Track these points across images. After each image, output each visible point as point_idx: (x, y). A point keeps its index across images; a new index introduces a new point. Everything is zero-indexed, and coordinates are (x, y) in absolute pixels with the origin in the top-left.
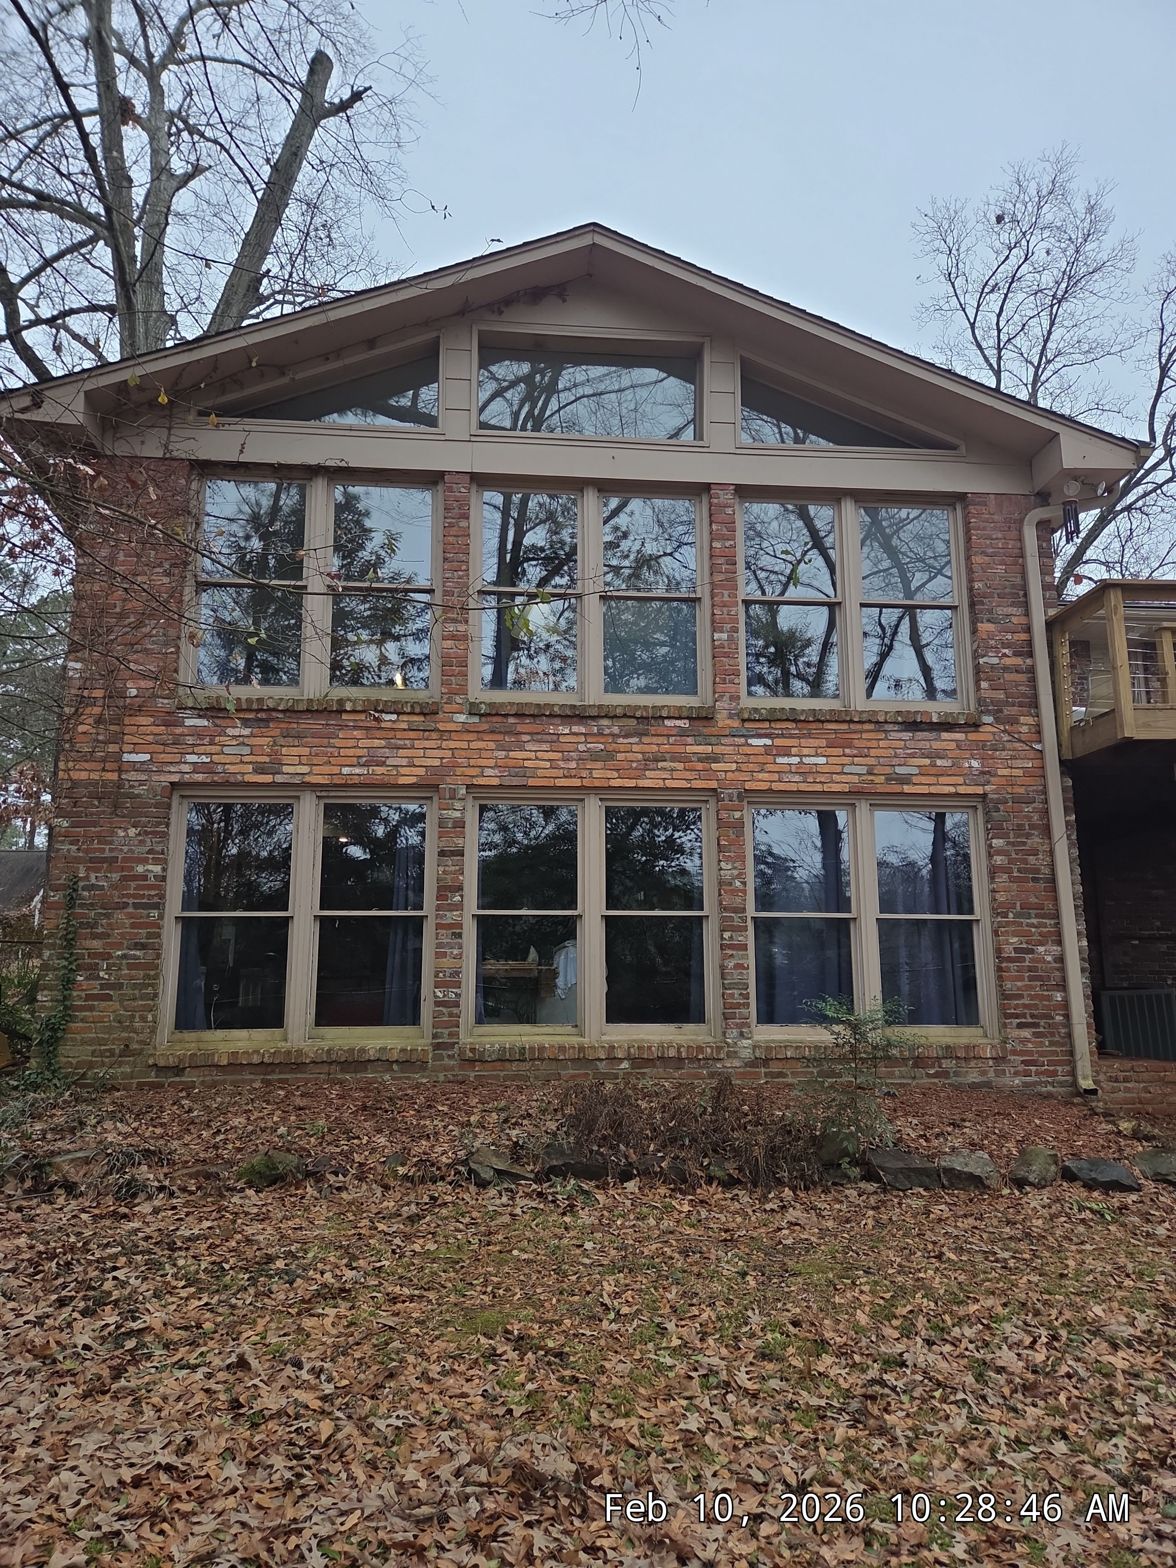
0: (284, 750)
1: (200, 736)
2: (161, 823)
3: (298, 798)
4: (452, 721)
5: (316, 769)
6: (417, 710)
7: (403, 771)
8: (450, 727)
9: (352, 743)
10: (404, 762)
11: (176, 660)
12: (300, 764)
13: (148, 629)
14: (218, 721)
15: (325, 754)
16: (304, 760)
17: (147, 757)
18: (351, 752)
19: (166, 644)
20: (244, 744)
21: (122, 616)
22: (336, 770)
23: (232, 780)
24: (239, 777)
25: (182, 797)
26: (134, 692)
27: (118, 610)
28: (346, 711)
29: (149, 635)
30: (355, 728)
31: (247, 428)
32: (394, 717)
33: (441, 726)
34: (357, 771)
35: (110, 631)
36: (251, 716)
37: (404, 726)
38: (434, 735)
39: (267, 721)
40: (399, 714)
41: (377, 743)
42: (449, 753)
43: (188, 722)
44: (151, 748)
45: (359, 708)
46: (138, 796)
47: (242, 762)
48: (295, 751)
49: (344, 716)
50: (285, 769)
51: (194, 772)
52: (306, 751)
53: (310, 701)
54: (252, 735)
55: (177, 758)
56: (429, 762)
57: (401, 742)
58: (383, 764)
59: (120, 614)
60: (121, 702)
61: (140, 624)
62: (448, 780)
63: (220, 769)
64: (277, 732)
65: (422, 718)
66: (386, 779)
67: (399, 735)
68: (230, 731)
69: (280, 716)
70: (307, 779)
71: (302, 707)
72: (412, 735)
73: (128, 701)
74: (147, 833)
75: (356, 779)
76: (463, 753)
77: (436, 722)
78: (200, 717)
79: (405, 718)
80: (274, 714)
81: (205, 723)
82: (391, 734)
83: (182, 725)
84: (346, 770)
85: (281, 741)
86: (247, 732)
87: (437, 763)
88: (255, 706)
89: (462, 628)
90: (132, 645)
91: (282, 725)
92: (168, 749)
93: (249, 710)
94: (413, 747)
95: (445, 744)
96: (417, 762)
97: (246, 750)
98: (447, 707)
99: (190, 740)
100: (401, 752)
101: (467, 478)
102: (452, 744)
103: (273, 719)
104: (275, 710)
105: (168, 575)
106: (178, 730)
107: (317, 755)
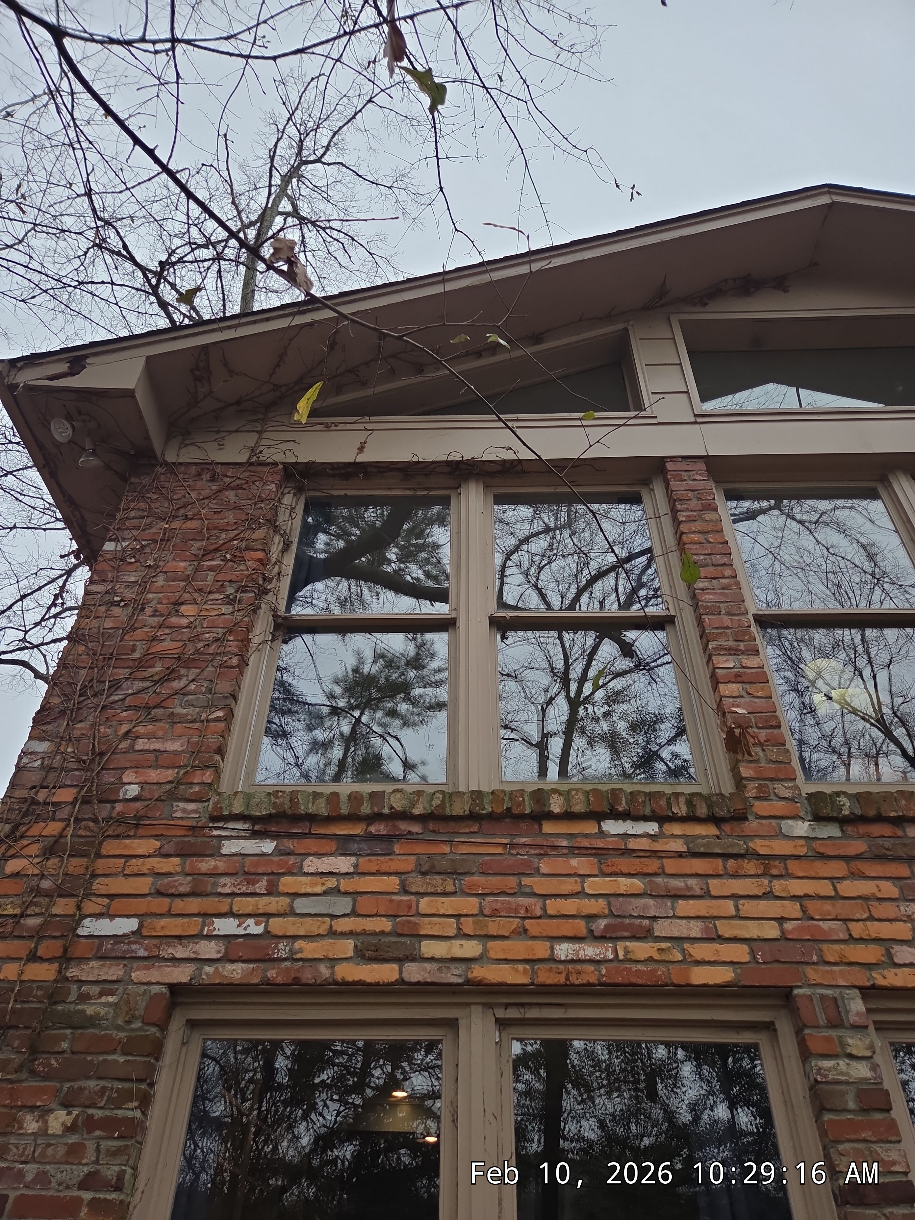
0: (424, 904)
1: (251, 876)
2: (127, 1096)
3: (452, 1024)
4: (780, 835)
5: (496, 949)
6: (702, 811)
7: (700, 951)
8: (780, 847)
9: (569, 885)
10: (695, 929)
11: (225, 734)
12: (461, 935)
13: (183, 682)
14: (289, 844)
15: (513, 913)
16: (468, 926)
17: (131, 925)
18: (570, 906)
19: (210, 706)
20: (336, 891)
21: (143, 663)
22: (541, 950)
23: (307, 976)
24: (324, 970)
25: (193, 1024)
26: (133, 791)
27: (137, 655)
28: (551, 816)
29: (183, 692)
30: (575, 851)
31: (369, 426)
32: (652, 828)
33: (760, 846)
34: (590, 951)
35: (115, 685)
36: (357, 830)
37: (678, 846)
38: (750, 867)
39: (389, 838)
40: (662, 819)
41: (624, 884)
42: (793, 909)
43: (229, 847)
44: (141, 905)
45: (579, 808)
46: (93, 1021)
47: (332, 933)
48: (447, 905)
49: (548, 828)
50: (429, 948)
51: (228, 959)
52: (470, 905)
53: (477, 795)
54: (358, 872)
55: (193, 926)
56: (753, 930)
57: (678, 883)
58: (646, 935)
59: (140, 660)
60: (104, 810)
61: (170, 675)
62: (813, 974)
63: (283, 949)
64: (407, 864)
65: (711, 830)
66: (661, 970)
67: (671, 866)
68: (311, 864)
69: (416, 828)
70: (478, 972)
71: (459, 808)
72: (699, 865)
73: (119, 807)
74: (90, 1124)
75: (590, 975)
76: (827, 906)
77: (747, 837)
78: (255, 834)
79: (677, 829)
80: (404, 826)
81: (268, 846)
82: (652, 865)
83: (216, 853)
84: (564, 950)
85: (417, 883)
86: (344, 864)
87: (772, 931)
88: (366, 809)
89: (751, 662)
90: (148, 708)
91: (420, 849)
92: (179, 905)
93: (353, 818)
94: (707, 895)
95: (778, 886)
96: (725, 929)
97: (343, 905)
98: (761, 808)
99: (227, 885)
100: (684, 907)
101: (701, 466)
102: (797, 887)
103: (399, 837)
104: (405, 816)
105: (230, 601)
106: (206, 865)
107: (495, 914)
